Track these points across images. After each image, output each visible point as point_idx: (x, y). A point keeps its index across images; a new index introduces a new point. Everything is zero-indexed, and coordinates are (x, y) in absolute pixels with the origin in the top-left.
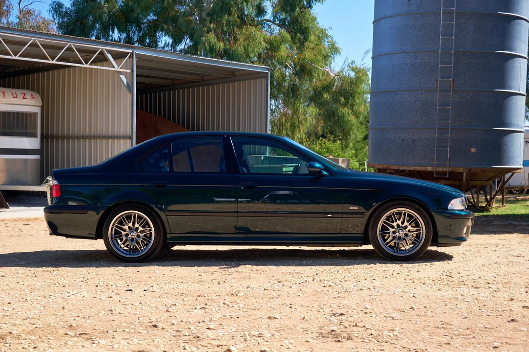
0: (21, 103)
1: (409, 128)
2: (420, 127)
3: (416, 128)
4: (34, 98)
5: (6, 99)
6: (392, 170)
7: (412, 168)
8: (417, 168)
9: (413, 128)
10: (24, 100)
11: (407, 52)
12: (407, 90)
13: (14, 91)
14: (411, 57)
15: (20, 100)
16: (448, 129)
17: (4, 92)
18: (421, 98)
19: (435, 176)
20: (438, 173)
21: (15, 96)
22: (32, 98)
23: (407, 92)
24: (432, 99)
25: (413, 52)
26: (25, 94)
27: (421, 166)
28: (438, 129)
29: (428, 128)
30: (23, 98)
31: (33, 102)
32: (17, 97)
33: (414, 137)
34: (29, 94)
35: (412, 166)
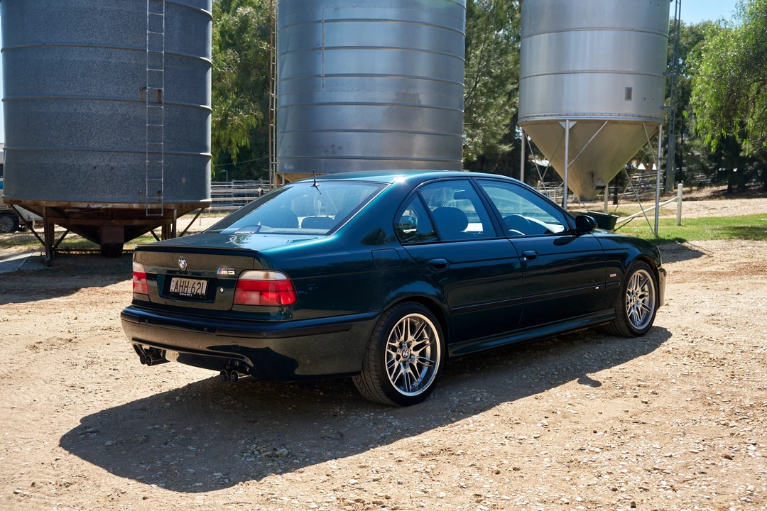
1: (103, 152)
2: (120, 150)
3: (115, 152)
6: (76, 208)
7: (110, 206)
8: (118, 205)
9: (110, 152)
11: (96, 47)
12: (99, 99)
14: (103, 54)
16: (161, 153)
18: (119, 112)
19: (147, 215)
20: (151, 211)
23: (98, 102)
24: (135, 113)
25: (106, 48)
27: (125, 203)
28: (149, 153)
29: (131, 152)
33: (113, 164)
35: (111, 203)
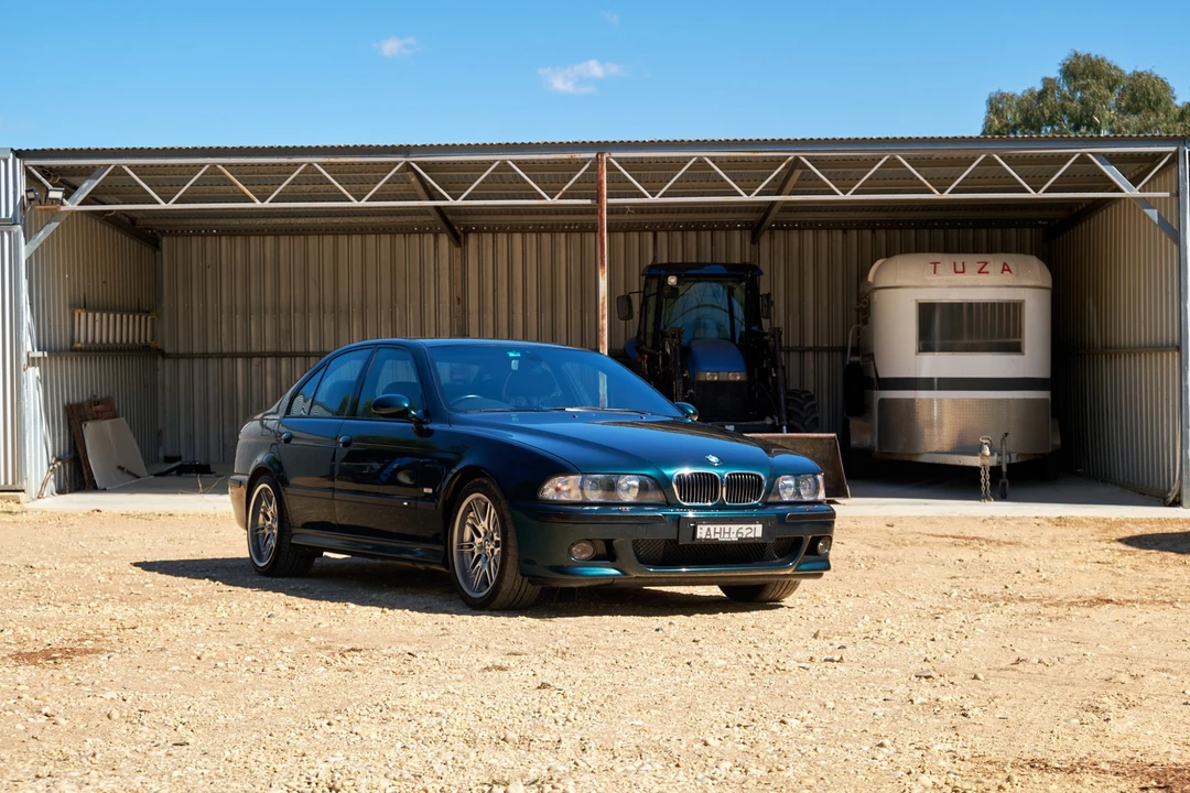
0: (975, 283)
4: (1009, 270)
5: (940, 278)
10: (982, 276)
13: (959, 258)
15: (971, 277)
17: (935, 264)
21: (960, 268)
22: (1004, 270)
26: (986, 263)
30: (980, 272)
31: (1007, 278)
32: (963, 272)
34: (995, 262)
